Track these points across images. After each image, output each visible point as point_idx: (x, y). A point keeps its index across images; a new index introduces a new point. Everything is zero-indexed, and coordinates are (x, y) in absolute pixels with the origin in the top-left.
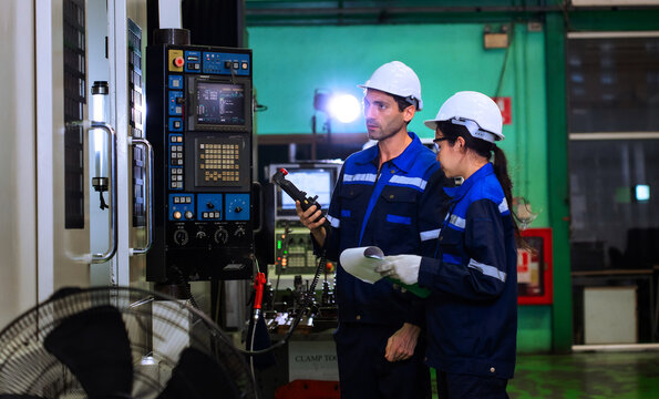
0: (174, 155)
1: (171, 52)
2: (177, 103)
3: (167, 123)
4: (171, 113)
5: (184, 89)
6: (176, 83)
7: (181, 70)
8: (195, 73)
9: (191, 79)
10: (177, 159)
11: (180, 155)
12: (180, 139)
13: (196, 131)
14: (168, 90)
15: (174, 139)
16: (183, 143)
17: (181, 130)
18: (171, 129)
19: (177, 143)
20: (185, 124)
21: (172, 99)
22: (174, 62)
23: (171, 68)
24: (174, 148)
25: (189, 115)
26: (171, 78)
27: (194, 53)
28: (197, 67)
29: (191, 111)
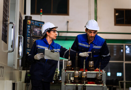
1: (28, 20)
2: (29, 31)
3: (27, 34)
4: (27, 32)
5: (30, 28)
6: (29, 27)
7: (30, 24)
9: (32, 26)
11: (29, 41)
12: (29, 38)
13: (32, 37)
14: (27, 28)
15: (28, 38)
16: (30, 39)
18: (27, 36)
19: (28, 39)
20: (30, 35)
21: (28, 30)
22: (29, 22)
23: (28, 24)
24: (28, 40)
26: (28, 25)
27: (33, 21)
28: (33, 24)
29: (32, 32)
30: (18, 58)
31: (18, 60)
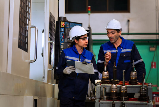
0: (61, 48)
1: (61, 22)
2: (63, 35)
3: (60, 39)
4: (61, 37)
5: (64, 32)
6: (62, 30)
7: (64, 27)
8: (67, 28)
9: (66, 29)
10: (62, 49)
11: (63, 48)
12: (63, 44)
13: (67, 42)
14: (60, 31)
15: (61, 44)
16: (64, 45)
17: (63, 41)
18: (61, 41)
19: (62, 45)
21: (61, 34)
22: (62, 25)
23: (61, 26)
24: (61, 46)
25: (65, 38)
26: (61, 28)
27: (67, 23)
28: (68, 26)
29: (66, 37)
30: (48, 69)
31: (48, 71)
